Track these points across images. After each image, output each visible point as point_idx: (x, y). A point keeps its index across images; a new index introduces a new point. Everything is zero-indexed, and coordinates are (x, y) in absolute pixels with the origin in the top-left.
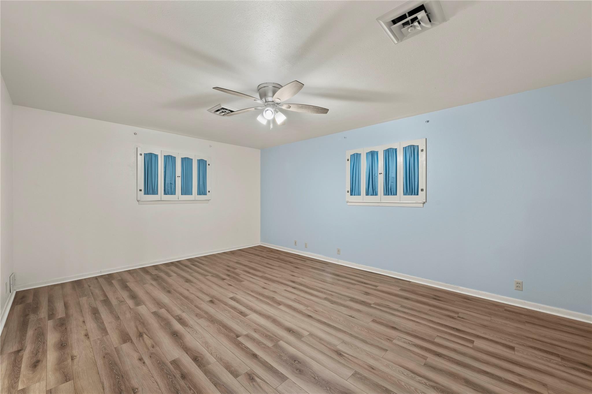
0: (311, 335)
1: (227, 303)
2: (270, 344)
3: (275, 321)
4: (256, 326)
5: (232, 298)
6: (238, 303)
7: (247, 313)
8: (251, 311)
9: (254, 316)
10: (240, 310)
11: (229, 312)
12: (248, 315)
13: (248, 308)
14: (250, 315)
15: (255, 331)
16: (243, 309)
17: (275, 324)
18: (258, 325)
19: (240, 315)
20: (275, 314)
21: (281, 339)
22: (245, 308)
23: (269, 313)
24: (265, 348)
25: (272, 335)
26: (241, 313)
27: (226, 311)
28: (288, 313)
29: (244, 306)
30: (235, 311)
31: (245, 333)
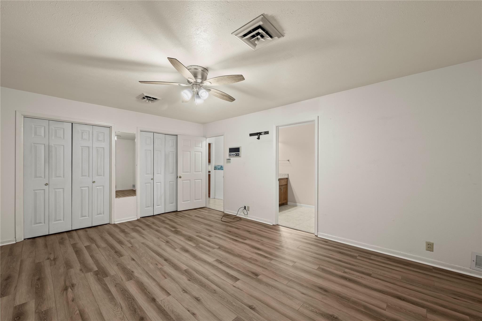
0: (174, 249)
1: (239, 273)
2: (201, 245)
3: (195, 256)
4: (208, 253)
5: (237, 279)
6: (228, 273)
7: (217, 263)
8: (213, 264)
9: (210, 260)
10: (223, 265)
11: (231, 263)
12: (215, 260)
13: (216, 267)
14: (214, 261)
15: (209, 251)
16: (220, 266)
17: (195, 254)
18: (207, 254)
19: (221, 260)
20: (193, 262)
21: (194, 247)
22: (219, 267)
23: (197, 262)
24: (203, 244)
25: (199, 249)
26: (221, 263)
27: (235, 264)
28: (182, 263)
29: (220, 269)
30: (227, 264)
31: (215, 250)
